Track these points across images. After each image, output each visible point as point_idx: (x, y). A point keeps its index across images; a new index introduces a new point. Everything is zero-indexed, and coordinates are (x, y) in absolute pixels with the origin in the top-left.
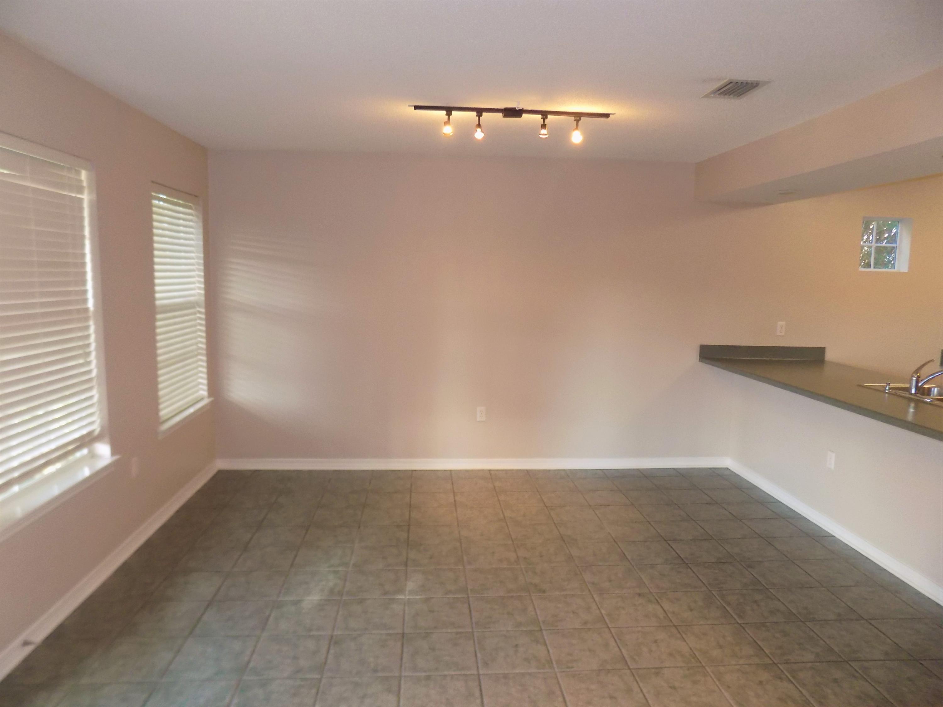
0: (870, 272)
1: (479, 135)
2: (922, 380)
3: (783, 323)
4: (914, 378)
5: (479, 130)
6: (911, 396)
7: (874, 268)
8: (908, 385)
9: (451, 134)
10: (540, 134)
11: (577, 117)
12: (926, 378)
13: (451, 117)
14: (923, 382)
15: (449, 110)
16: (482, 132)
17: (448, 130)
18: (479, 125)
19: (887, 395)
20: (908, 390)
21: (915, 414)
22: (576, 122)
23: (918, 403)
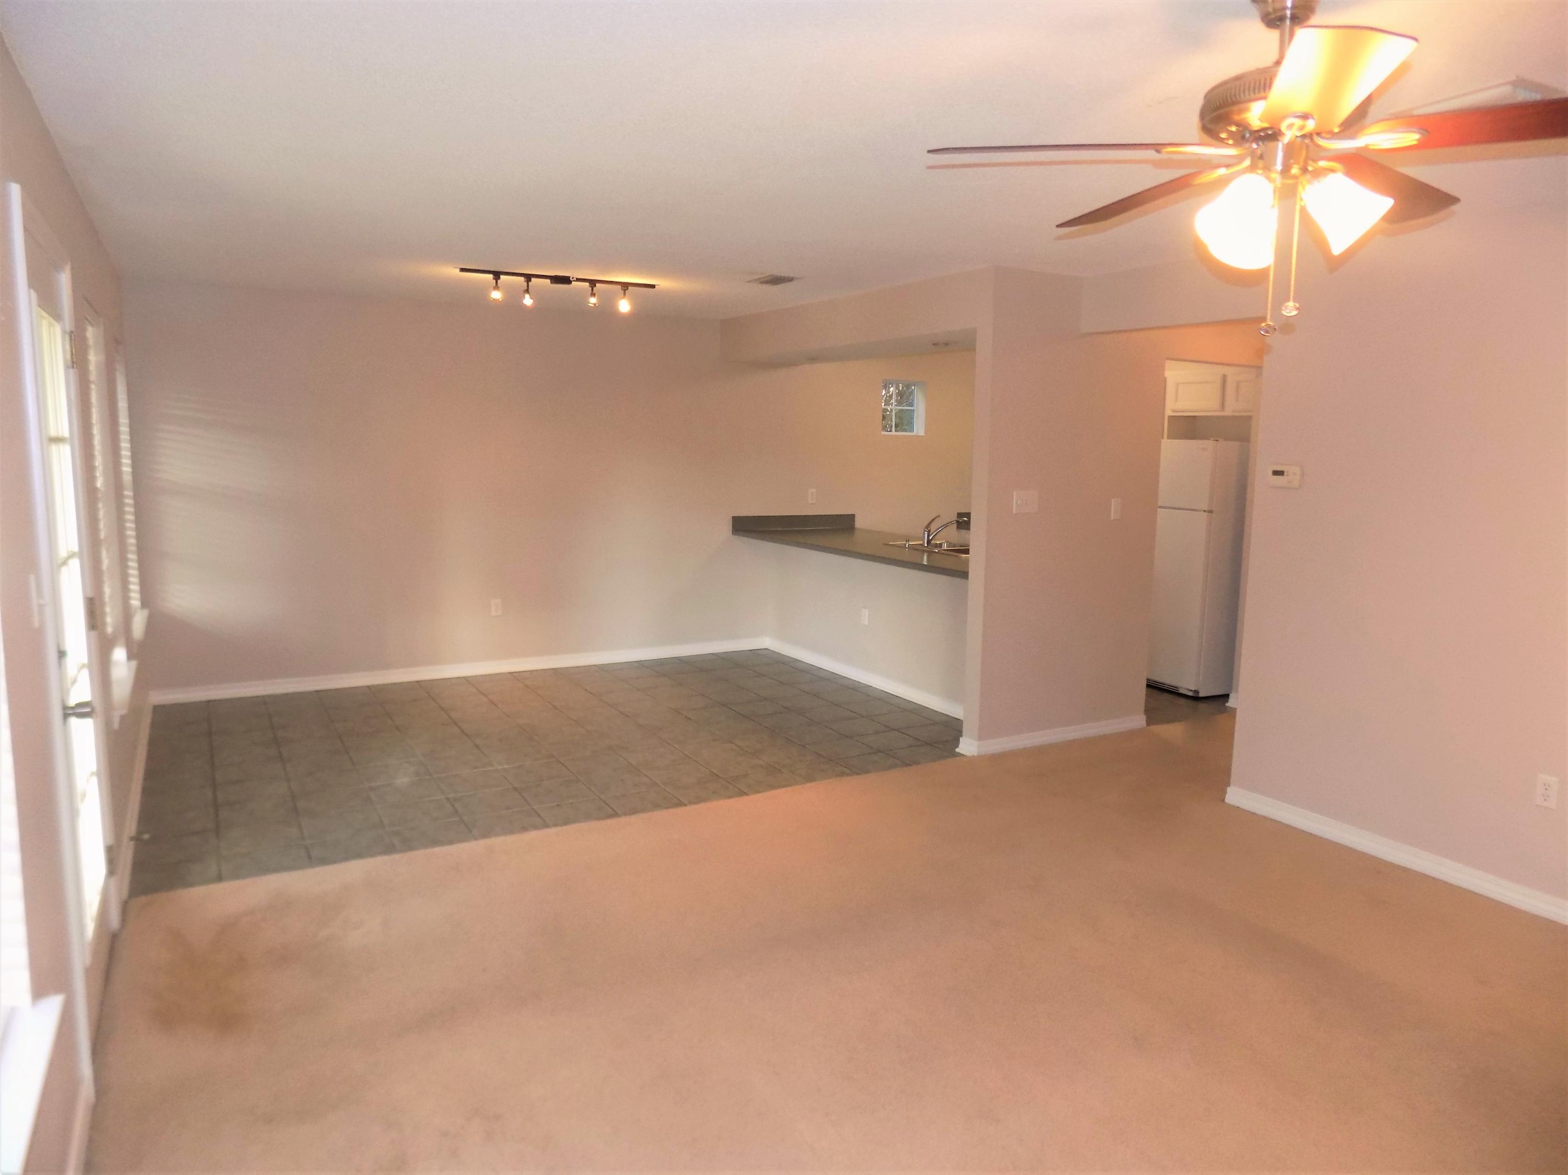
0: (892, 435)
1: (528, 301)
2: (932, 534)
3: (814, 490)
4: (926, 533)
5: (527, 296)
6: (924, 549)
7: (895, 431)
8: (921, 542)
9: (500, 300)
10: (589, 303)
11: (625, 287)
12: (935, 532)
13: (499, 281)
14: (933, 535)
15: (497, 275)
16: (531, 298)
17: (496, 295)
18: (527, 291)
19: (907, 549)
20: (922, 545)
21: (928, 560)
22: (623, 291)
23: (930, 553)
